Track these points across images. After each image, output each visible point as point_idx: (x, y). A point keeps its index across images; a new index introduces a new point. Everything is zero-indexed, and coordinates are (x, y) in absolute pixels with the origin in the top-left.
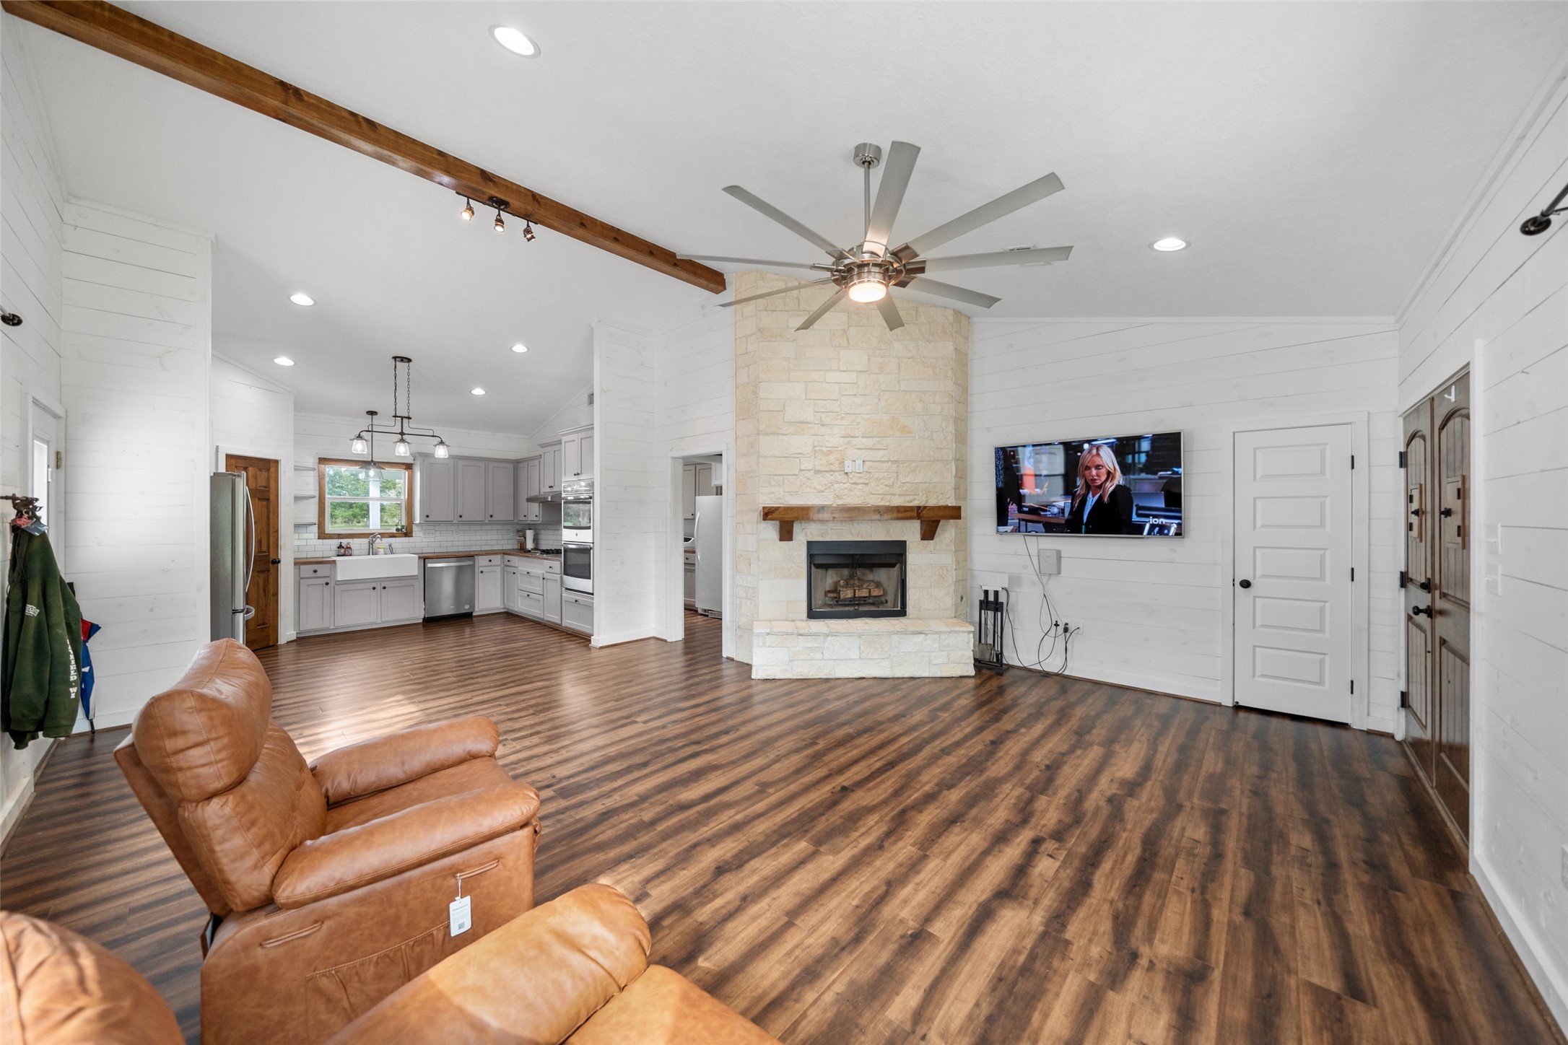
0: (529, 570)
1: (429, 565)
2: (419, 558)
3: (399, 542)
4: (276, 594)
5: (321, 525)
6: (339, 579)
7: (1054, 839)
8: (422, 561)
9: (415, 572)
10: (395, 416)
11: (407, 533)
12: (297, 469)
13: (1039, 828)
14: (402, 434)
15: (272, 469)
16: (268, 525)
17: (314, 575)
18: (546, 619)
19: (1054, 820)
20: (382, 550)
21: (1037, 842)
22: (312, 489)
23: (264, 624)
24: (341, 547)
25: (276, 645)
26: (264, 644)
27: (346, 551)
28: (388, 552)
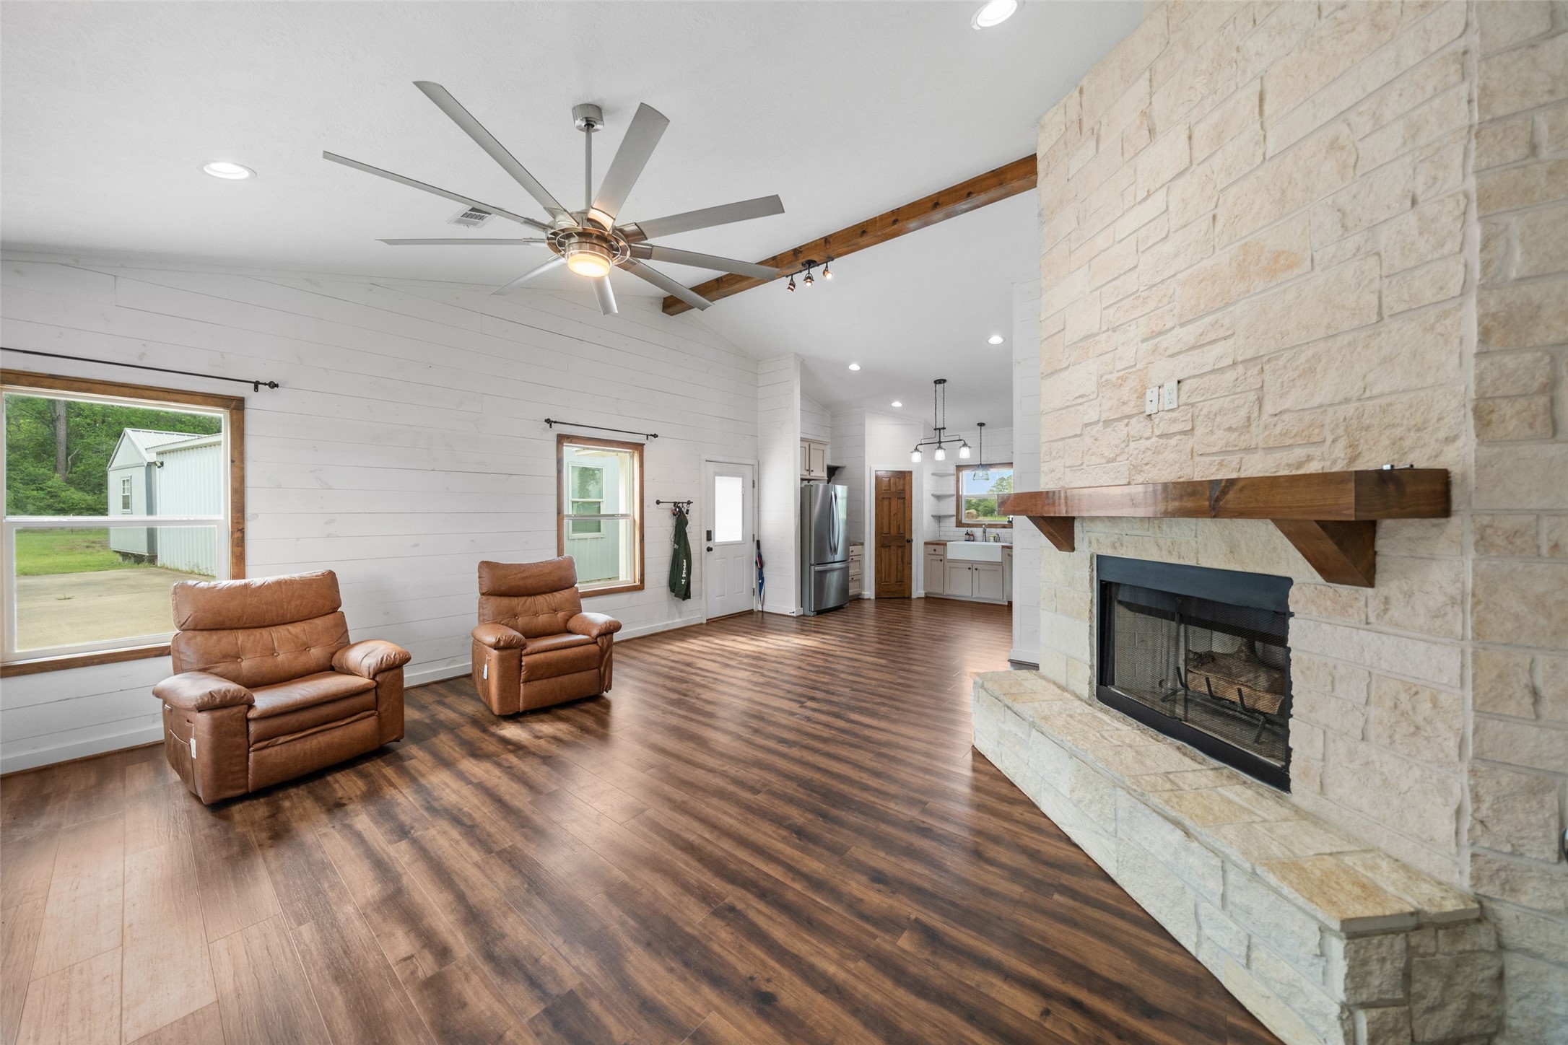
4: (909, 563)
5: (958, 516)
6: (948, 558)
7: (432, 978)
9: (1000, 559)
10: (935, 429)
13: (467, 969)
15: (907, 478)
16: (905, 515)
17: (934, 553)
19: (469, 995)
20: (992, 539)
21: (443, 953)
22: (953, 490)
23: (902, 581)
24: (967, 534)
25: (909, 598)
26: (900, 595)
27: (970, 537)
28: (997, 539)
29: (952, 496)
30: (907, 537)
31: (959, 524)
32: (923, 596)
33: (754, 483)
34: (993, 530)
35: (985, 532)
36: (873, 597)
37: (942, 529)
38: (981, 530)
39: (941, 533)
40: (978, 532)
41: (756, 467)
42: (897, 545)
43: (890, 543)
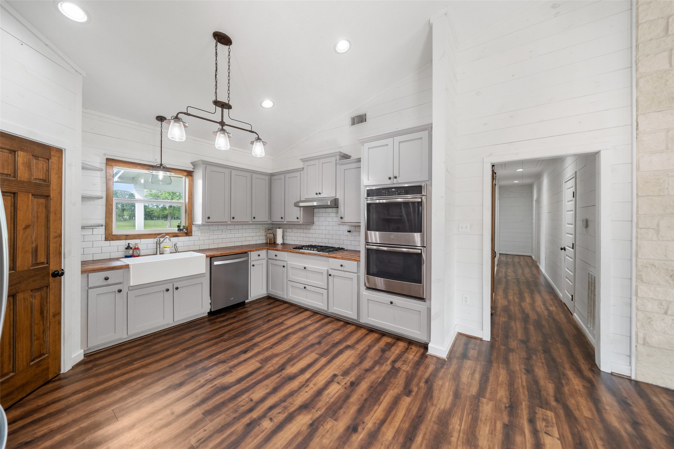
0: (306, 266)
1: (216, 263)
2: (207, 257)
3: (182, 241)
4: (58, 314)
5: (108, 226)
6: (131, 285)
8: (209, 259)
9: (203, 271)
11: (187, 232)
12: (85, 168)
14: (222, 123)
15: (54, 160)
16: (48, 228)
17: (106, 283)
18: (330, 311)
20: (168, 250)
22: (99, 190)
23: (40, 356)
24: (128, 248)
27: (134, 252)
28: (174, 250)
29: (98, 198)
30: (53, 268)
31: (110, 237)
32: (81, 360)
35: (159, 243)
42: (31, 289)
43: (15, 288)
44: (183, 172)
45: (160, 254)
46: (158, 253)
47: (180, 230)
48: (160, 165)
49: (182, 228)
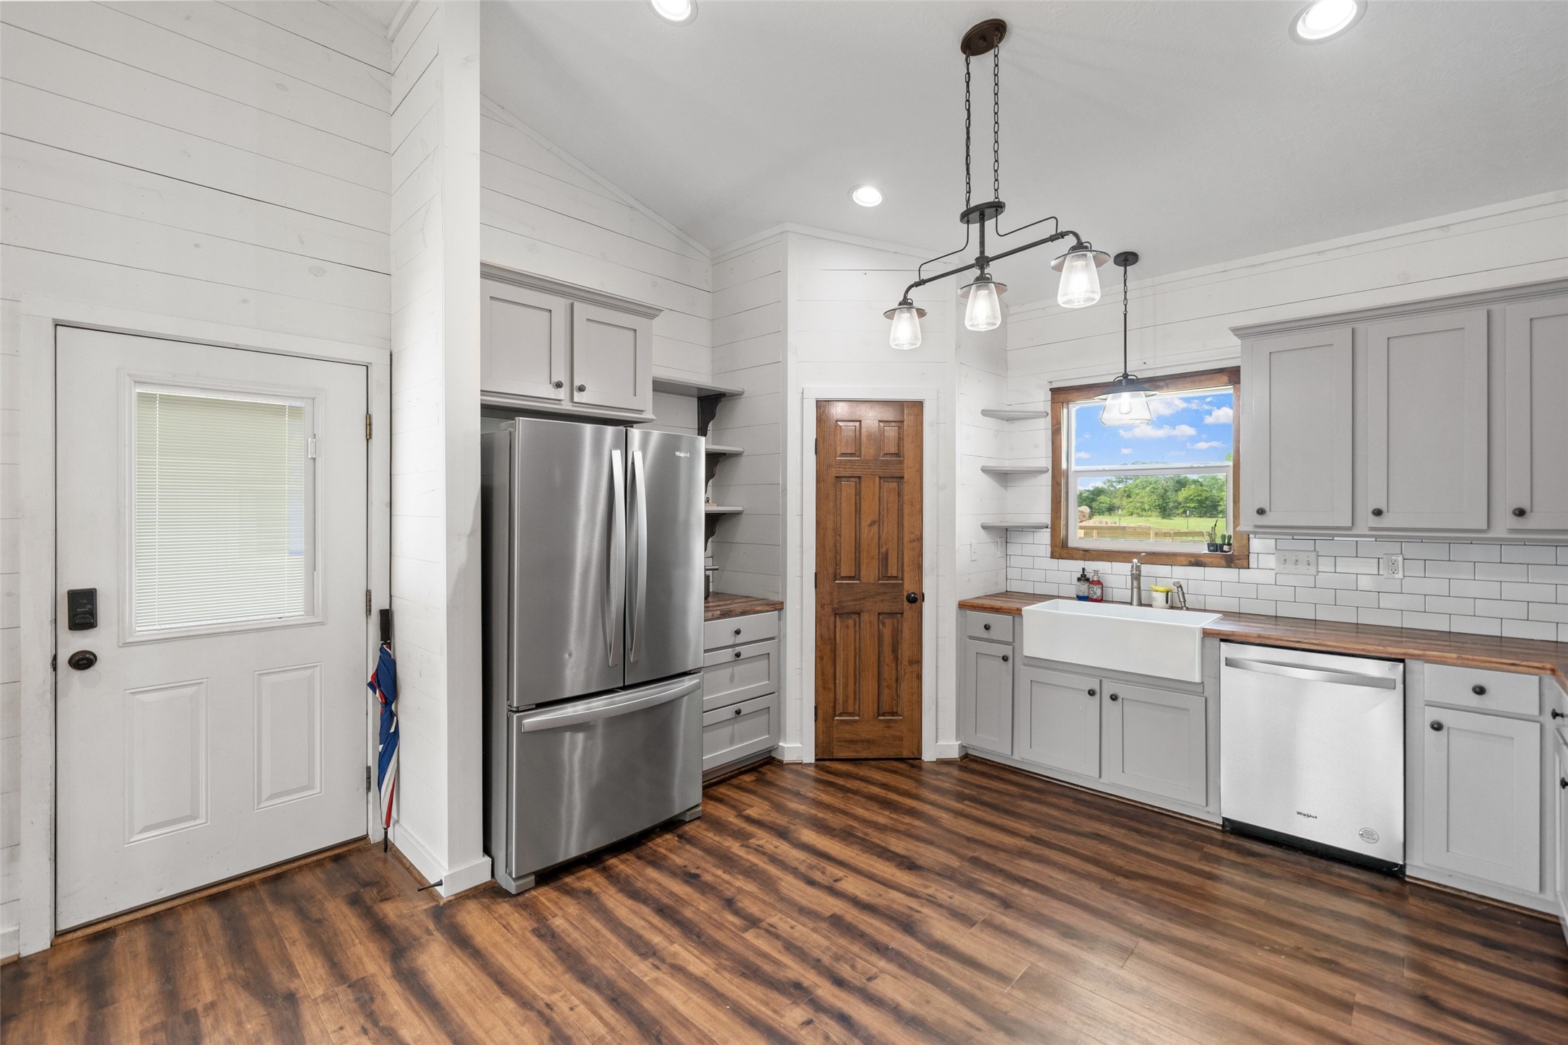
2: (1207, 634)
4: (917, 661)
5: (1056, 529)
11: (1232, 554)
15: (909, 420)
16: (901, 527)
20: (1159, 598)
23: (893, 714)
24: (1083, 578)
25: (913, 761)
26: (891, 753)
27: (1091, 590)
28: (1176, 601)
29: (1042, 472)
30: (909, 587)
31: (1061, 549)
32: (954, 754)
33: (369, 425)
34: (1163, 570)
35: (1136, 577)
36: (810, 758)
37: (1014, 561)
38: (1124, 569)
39: (1013, 573)
40: (1116, 575)
41: (379, 374)
42: (879, 612)
43: (859, 604)
44: (1217, 375)
45: (1140, 604)
46: (1135, 601)
47: (1214, 547)
48: (1122, 378)
49: (1219, 541)
